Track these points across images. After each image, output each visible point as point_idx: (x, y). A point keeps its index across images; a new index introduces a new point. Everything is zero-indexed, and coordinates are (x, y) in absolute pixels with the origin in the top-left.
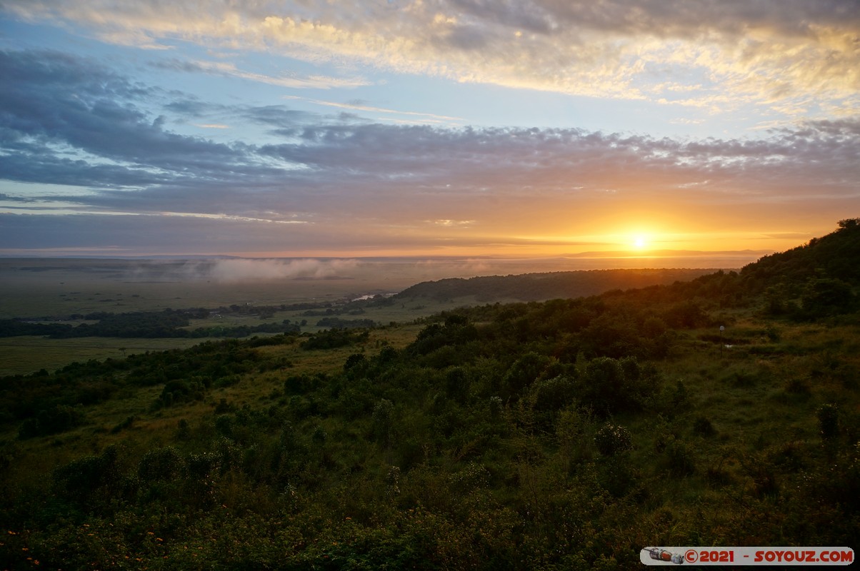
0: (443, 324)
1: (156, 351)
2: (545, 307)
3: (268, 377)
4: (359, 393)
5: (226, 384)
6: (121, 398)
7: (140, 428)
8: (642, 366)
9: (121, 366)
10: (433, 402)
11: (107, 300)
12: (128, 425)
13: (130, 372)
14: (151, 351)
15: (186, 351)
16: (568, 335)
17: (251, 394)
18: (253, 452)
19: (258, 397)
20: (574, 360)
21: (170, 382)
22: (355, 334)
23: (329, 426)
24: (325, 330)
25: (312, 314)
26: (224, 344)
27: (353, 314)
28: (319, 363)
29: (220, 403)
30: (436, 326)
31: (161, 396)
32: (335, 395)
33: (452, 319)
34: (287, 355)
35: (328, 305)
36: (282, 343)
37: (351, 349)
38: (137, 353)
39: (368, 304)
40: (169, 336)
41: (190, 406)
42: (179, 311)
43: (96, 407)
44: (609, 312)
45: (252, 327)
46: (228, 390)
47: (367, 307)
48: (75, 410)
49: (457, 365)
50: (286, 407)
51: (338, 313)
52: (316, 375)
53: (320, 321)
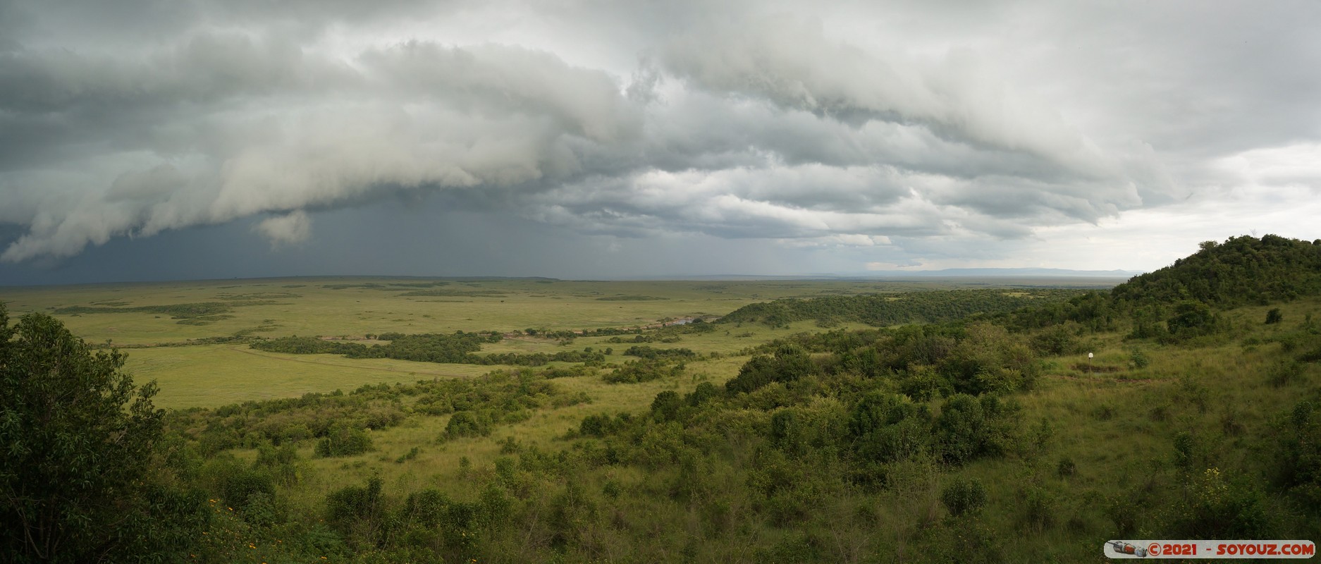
0: (772, 356)
1: (445, 378)
2: (898, 335)
4: (666, 438)
5: (516, 420)
6: (407, 426)
7: (423, 461)
8: (1004, 402)
12: (411, 457)
15: (475, 380)
16: (922, 368)
17: (542, 433)
19: (550, 437)
20: (927, 398)
21: (456, 413)
23: (626, 476)
25: (619, 341)
26: (516, 373)
27: (664, 341)
28: (623, 399)
29: (507, 441)
30: (764, 358)
31: (446, 429)
32: (638, 440)
33: (785, 349)
34: (587, 389)
35: (638, 330)
36: (581, 375)
37: (662, 383)
38: (426, 378)
39: (685, 329)
40: (459, 361)
41: (476, 441)
42: (470, 334)
43: (383, 434)
47: (683, 332)
48: (364, 433)
49: (785, 406)
50: (580, 451)
51: (650, 341)
52: (619, 415)
53: (628, 350)
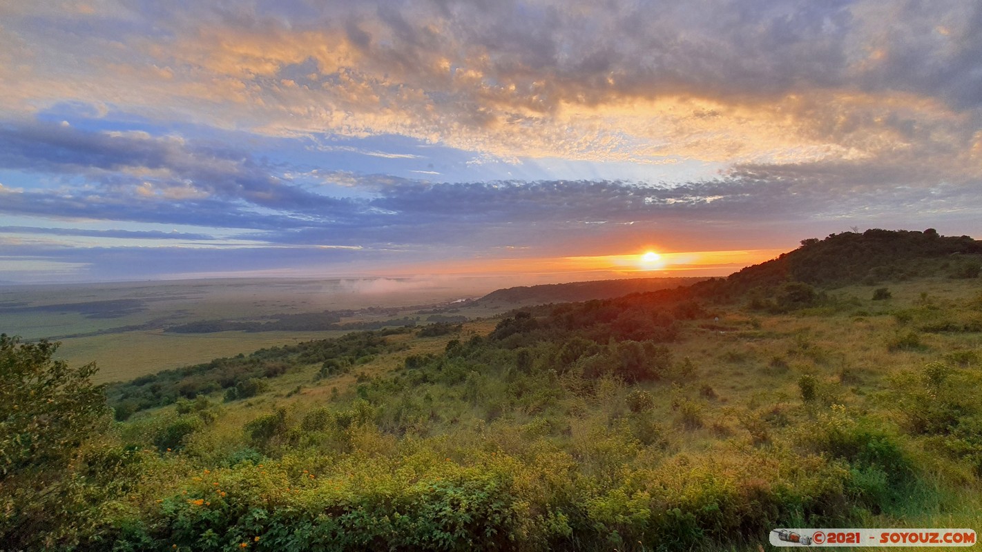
0: (513, 318)
1: (318, 339)
2: (585, 305)
3: (394, 356)
5: (366, 362)
6: (293, 373)
7: (305, 393)
8: (658, 347)
9: (294, 351)
10: (508, 373)
11: (285, 306)
12: (297, 391)
13: (300, 354)
14: (314, 340)
15: (338, 339)
18: (382, 409)
19: (387, 371)
20: (607, 343)
21: (327, 360)
22: (453, 326)
24: (432, 324)
26: (364, 334)
27: (450, 312)
31: (320, 371)
32: (439, 368)
33: (520, 315)
35: (435, 306)
37: (450, 336)
39: (462, 305)
40: (326, 329)
42: (333, 312)
43: (276, 379)
44: (631, 308)
45: (383, 322)
46: (367, 366)
47: (461, 307)
48: (262, 381)
50: (406, 377)
51: (441, 312)
53: (429, 317)
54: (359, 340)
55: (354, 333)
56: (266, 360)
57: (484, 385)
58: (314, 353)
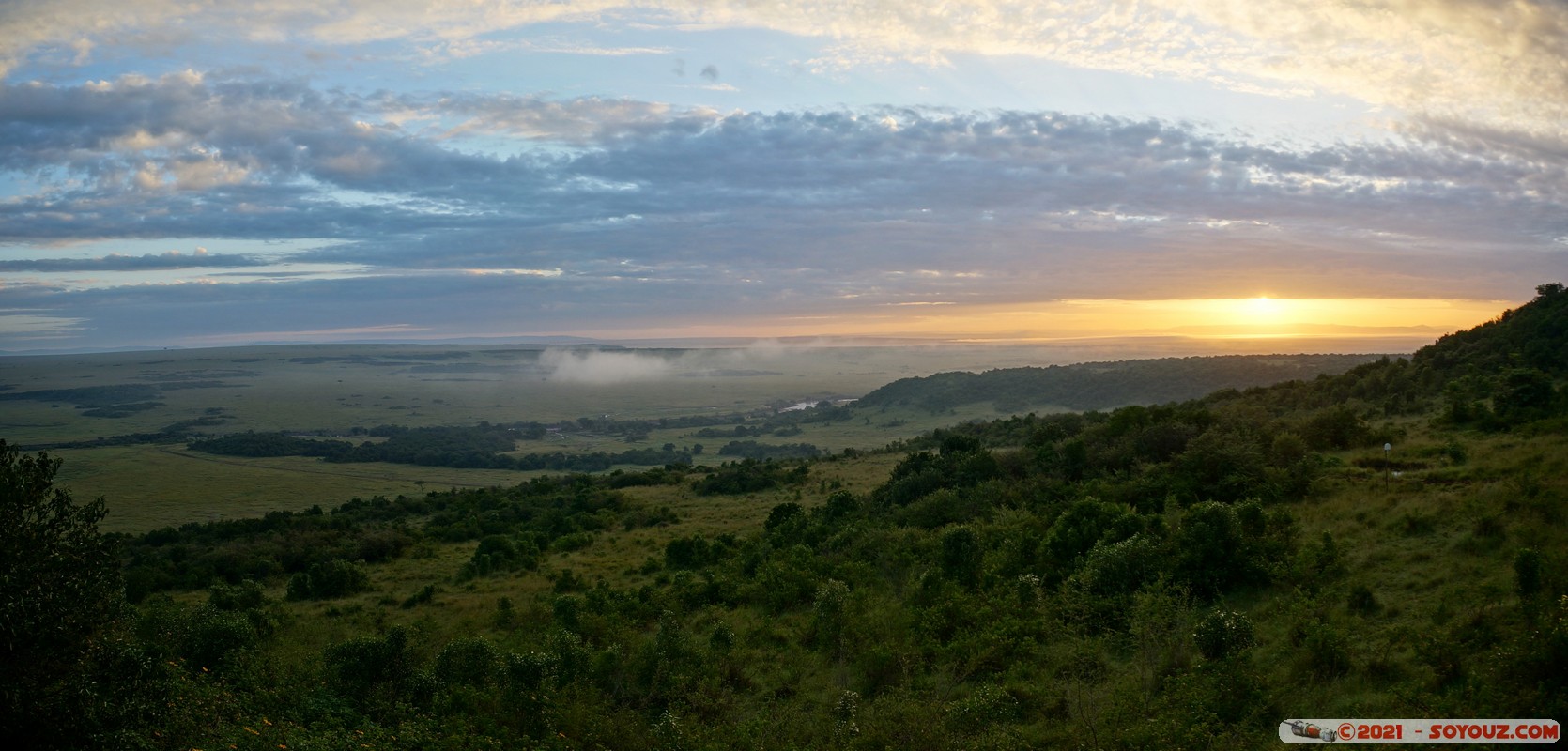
0: (936, 452)
1: (467, 488)
2: (1113, 419)
3: (638, 538)
4: (791, 569)
5: (572, 547)
6: (416, 557)
7: (442, 604)
9: (417, 509)
10: (919, 585)
11: (400, 408)
13: (430, 518)
14: (459, 489)
15: (510, 491)
16: (1151, 466)
17: (611, 564)
18: (611, 657)
19: (623, 570)
20: (1160, 509)
21: (487, 537)
22: (785, 469)
23: (740, 621)
24: (733, 462)
25: (712, 435)
26: (569, 481)
27: (781, 434)
28: (723, 517)
29: (562, 575)
30: (924, 456)
32: (750, 571)
33: (954, 443)
34: (670, 503)
35: (739, 419)
36: (662, 483)
37: (778, 494)
38: (439, 489)
39: (807, 418)
40: (485, 466)
41: (517, 577)
42: (500, 427)
43: (383, 567)
44: (1218, 426)
45: (613, 456)
46: (575, 556)
47: (805, 422)
48: (356, 567)
49: (960, 522)
50: (668, 588)
52: (718, 538)
53: (726, 447)
54: (558, 495)
55: (544, 478)
56: (362, 526)
57: (860, 611)
58: (460, 519)
